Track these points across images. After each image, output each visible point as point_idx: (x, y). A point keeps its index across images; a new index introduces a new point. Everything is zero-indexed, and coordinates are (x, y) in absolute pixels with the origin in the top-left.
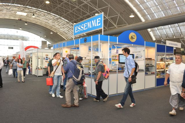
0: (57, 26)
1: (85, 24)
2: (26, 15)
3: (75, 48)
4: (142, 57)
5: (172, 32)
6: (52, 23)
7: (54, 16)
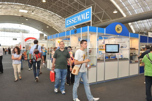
0: (52, 21)
1: (75, 18)
2: (27, 12)
3: (67, 39)
4: (127, 47)
5: (150, 26)
6: (48, 19)
7: (50, 13)
